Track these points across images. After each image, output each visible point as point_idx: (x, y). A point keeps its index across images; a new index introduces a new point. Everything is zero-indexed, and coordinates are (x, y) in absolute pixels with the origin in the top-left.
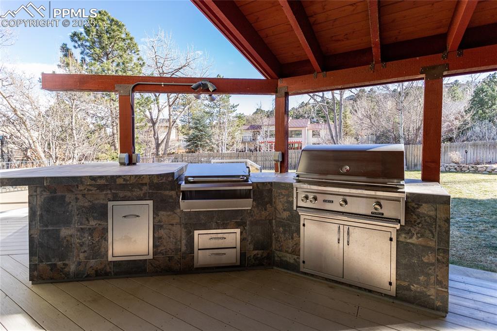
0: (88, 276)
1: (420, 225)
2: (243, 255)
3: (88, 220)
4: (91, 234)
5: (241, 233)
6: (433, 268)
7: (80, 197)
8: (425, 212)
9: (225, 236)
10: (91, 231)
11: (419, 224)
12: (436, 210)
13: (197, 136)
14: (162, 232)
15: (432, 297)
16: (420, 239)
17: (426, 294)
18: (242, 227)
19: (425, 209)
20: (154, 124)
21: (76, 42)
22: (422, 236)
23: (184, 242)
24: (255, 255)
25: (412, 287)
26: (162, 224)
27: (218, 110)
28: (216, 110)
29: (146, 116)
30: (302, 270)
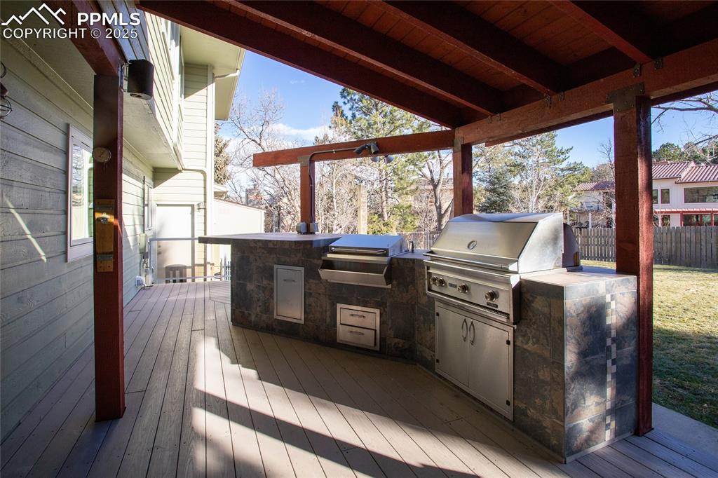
0: (262, 328)
1: (535, 327)
2: (383, 340)
3: (262, 278)
4: (264, 292)
5: (381, 314)
6: (548, 388)
7: (257, 258)
8: (540, 308)
9: (365, 314)
10: (265, 288)
11: (534, 323)
12: (550, 306)
13: (495, 202)
14: (311, 300)
15: (547, 430)
16: (536, 346)
17: (542, 425)
18: (382, 308)
19: (539, 304)
20: (435, 186)
21: (345, 97)
22: (538, 341)
23: (328, 313)
24: (395, 344)
25: (528, 411)
26: (311, 292)
27: (536, 160)
28: (530, 160)
29: (424, 176)
30: (437, 371)
